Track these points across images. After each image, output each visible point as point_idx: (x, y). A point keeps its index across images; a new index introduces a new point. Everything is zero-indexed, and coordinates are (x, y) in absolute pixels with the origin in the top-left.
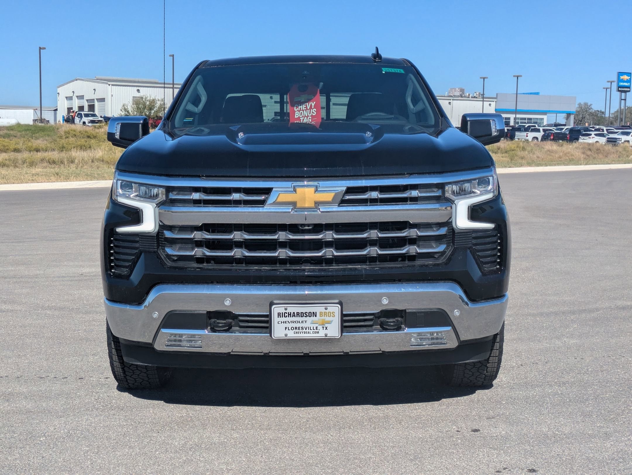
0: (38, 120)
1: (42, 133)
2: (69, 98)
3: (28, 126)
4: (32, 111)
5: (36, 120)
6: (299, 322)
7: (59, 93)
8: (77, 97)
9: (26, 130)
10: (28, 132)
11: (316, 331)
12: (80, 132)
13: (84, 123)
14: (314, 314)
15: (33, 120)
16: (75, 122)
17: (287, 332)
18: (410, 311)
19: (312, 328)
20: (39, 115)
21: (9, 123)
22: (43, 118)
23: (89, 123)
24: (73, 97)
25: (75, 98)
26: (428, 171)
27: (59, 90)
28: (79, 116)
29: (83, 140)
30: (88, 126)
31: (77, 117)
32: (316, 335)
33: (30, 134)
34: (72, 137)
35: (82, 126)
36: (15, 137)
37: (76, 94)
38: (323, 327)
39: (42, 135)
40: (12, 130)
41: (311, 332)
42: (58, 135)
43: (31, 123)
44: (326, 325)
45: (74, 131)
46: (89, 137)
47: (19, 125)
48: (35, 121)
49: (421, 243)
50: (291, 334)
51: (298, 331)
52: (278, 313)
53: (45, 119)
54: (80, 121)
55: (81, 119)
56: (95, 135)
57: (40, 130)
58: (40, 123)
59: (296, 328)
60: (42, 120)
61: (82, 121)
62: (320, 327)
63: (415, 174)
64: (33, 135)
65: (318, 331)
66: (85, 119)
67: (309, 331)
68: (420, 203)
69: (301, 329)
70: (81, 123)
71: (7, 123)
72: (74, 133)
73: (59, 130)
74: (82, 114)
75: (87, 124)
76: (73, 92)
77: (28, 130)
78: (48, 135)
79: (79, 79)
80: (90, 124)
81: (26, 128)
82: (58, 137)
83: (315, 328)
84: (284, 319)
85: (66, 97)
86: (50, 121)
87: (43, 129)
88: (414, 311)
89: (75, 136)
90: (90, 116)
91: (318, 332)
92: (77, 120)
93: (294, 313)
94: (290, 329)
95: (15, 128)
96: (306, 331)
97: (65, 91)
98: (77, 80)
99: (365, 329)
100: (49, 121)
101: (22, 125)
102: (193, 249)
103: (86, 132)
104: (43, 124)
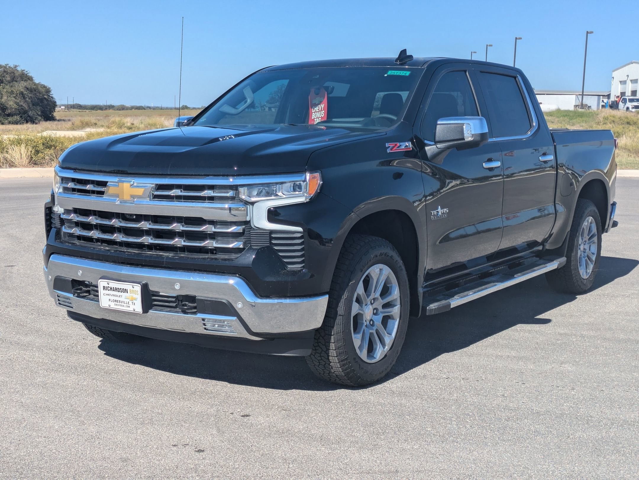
0: (579, 105)
1: (580, 119)
2: (623, 83)
3: (568, 111)
4: (574, 97)
5: (578, 105)
6: (117, 296)
7: (613, 78)
8: (631, 81)
9: (564, 116)
10: (566, 118)
11: (127, 305)
12: (619, 118)
13: (628, 108)
14: (125, 291)
15: (574, 106)
16: (619, 108)
17: (110, 303)
18: (199, 298)
19: (125, 303)
20: (581, 100)
21: (550, 109)
22: (584, 103)
23: (633, 108)
24: (627, 81)
25: (629, 82)
26: (221, 174)
27: (614, 74)
28: (623, 101)
29: (621, 127)
30: (632, 111)
31: (621, 102)
32: (128, 309)
33: (568, 120)
34: (610, 123)
35: (625, 111)
36: (553, 122)
37: (631, 78)
38: (132, 303)
39: (579, 121)
40: (551, 116)
41: (125, 306)
42: (596, 121)
43: (572, 108)
44: (134, 301)
45: (614, 117)
46: (628, 123)
47: (558, 111)
48: (576, 106)
49: (219, 238)
50: (113, 306)
51: (117, 303)
52: (103, 286)
53: (586, 105)
54: (624, 106)
55: (625, 104)
56: (635, 121)
57: (578, 116)
58: (580, 109)
59: (116, 301)
60: (582, 106)
61: (626, 107)
62: (130, 303)
63: (211, 175)
64: (571, 121)
65: (129, 305)
66: (629, 104)
67: (124, 304)
68: (216, 202)
69: (119, 302)
70: (625, 109)
71: (548, 109)
72: (613, 119)
73: (598, 116)
74: (626, 99)
75: (630, 109)
76: (628, 76)
77: (566, 115)
78: (586, 122)
79: (634, 62)
80: (634, 110)
81: (565, 114)
82: (596, 123)
83: (127, 303)
84: (107, 292)
85: (621, 82)
86: (592, 107)
87: (581, 115)
88: (202, 298)
89: (614, 122)
90: (635, 101)
91: (129, 307)
92: (621, 105)
93: (113, 288)
94: (112, 301)
95: (554, 114)
96: (122, 304)
97: (619, 75)
98: (632, 63)
99: (169, 309)
100: (590, 106)
101: (562, 111)
102: (72, 228)
103: (627, 118)
104: (583, 110)
